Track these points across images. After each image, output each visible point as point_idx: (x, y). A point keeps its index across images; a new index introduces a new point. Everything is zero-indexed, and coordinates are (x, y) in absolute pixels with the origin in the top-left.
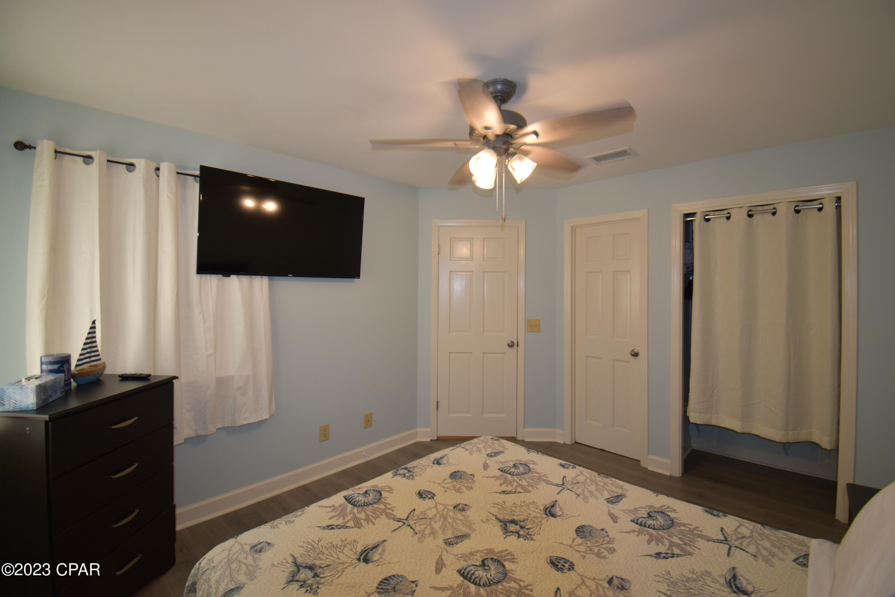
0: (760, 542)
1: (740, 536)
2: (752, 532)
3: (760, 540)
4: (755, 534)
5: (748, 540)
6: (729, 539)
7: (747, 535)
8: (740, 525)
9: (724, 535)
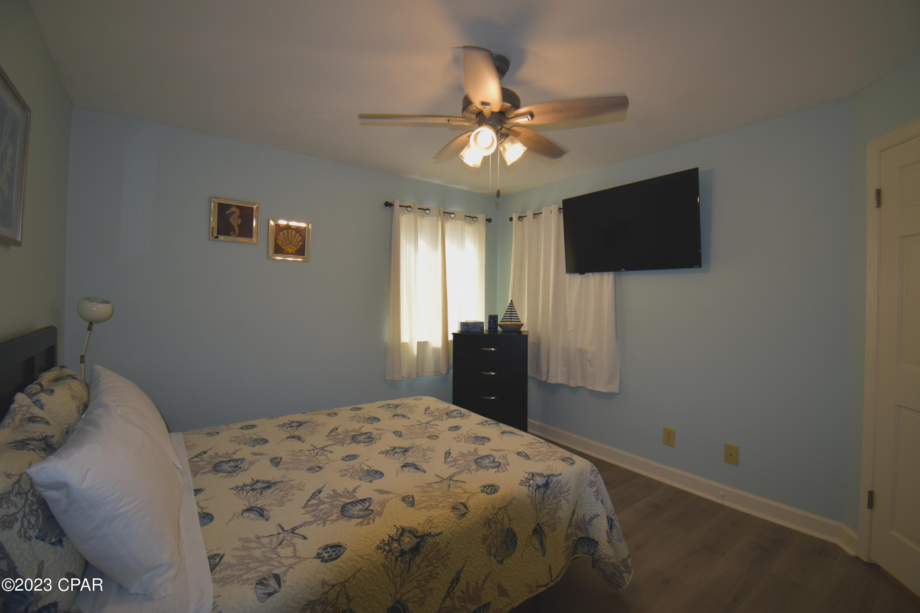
0: (264, 549)
1: (285, 542)
2: (279, 556)
3: (264, 552)
4: (274, 556)
5: (274, 544)
6: (291, 534)
7: (279, 549)
8: (295, 555)
9: (299, 534)
